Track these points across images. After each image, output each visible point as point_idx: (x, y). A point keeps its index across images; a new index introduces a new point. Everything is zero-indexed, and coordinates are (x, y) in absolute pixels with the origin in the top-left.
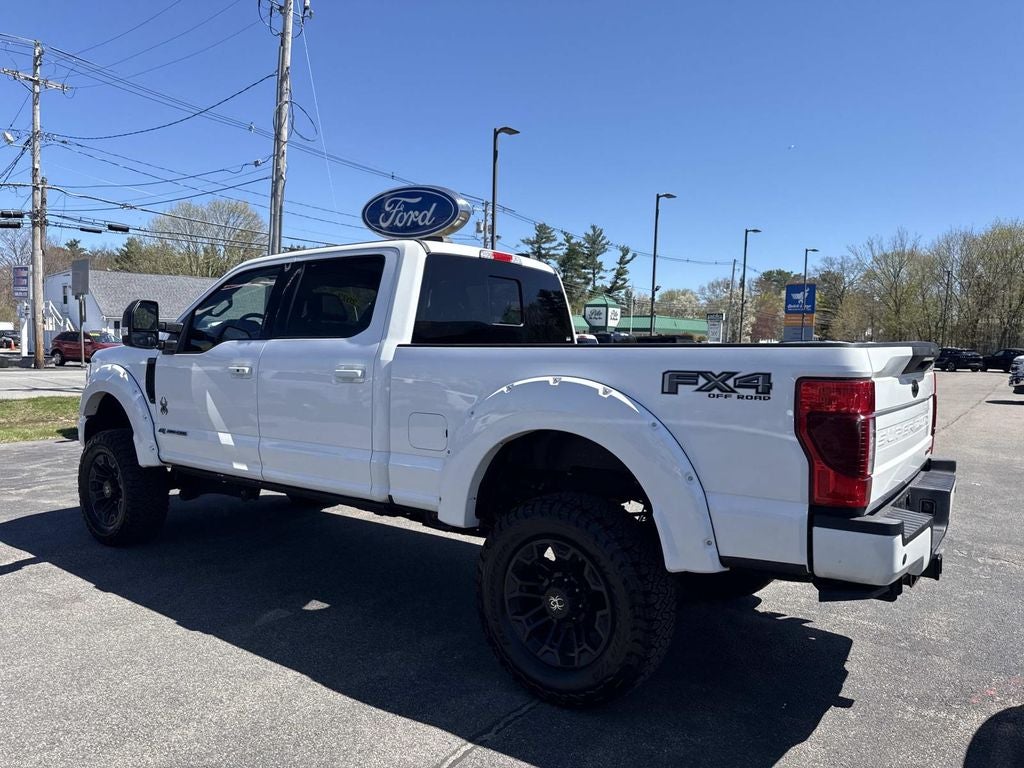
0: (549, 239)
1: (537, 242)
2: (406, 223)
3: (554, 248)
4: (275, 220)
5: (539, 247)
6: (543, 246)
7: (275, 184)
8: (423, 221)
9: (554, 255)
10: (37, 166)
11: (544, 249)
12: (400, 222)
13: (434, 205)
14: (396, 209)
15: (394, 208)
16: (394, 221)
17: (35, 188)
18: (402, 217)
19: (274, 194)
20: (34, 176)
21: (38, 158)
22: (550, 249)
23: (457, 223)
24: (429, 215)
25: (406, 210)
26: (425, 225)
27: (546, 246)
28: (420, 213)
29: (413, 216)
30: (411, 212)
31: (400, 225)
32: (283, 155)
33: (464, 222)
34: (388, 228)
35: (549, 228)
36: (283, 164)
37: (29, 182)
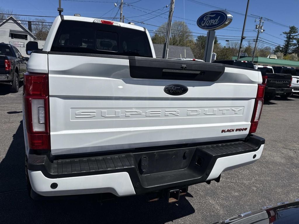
0: (295, 32)
1: (289, 33)
2: (209, 24)
3: (296, 36)
4: (169, 25)
5: (290, 35)
6: (292, 35)
7: (170, 13)
8: (215, 23)
9: (296, 38)
10: (121, 12)
11: (292, 36)
12: (208, 24)
13: (219, 17)
14: (207, 19)
15: (206, 19)
16: (206, 23)
17: (121, 19)
18: (209, 22)
19: (169, 16)
20: (121, 15)
21: (122, 10)
22: (295, 36)
23: (227, 23)
24: (217, 20)
25: (210, 19)
26: (215, 24)
27: (293, 35)
28: (214, 20)
29: (212, 21)
30: (211, 20)
31: (207, 25)
32: (173, 3)
33: (229, 23)
34: (204, 26)
35: (296, 28)
36: (173, 6)
37: (119, 17)
